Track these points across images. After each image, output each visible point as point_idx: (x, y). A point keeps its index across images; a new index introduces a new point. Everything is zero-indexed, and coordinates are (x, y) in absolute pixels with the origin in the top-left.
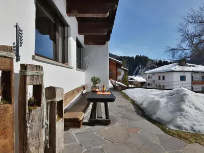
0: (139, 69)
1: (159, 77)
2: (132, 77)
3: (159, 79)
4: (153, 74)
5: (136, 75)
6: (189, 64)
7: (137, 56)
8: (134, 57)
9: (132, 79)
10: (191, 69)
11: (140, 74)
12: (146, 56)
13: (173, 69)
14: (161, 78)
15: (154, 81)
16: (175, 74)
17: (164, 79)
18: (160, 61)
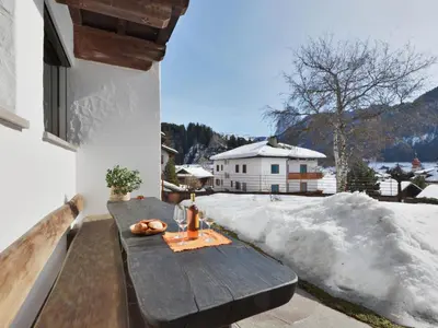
0: (195, 151)
1: (237, 166)
2: (182, 167)
3: (237, 171)
4: (226, 160)
5: (190, 162)
6: (282, 144)
7: (191, 125)
8: (186, 126)
9: (183, 172)
10: (286, 152)
11: (197, 162)
12: (207, 125)
13: (260, 152)
14: (241, 169)
15: (227, 176)
16: (263, 161)
17: (244, 171)
18: (233, 137)
